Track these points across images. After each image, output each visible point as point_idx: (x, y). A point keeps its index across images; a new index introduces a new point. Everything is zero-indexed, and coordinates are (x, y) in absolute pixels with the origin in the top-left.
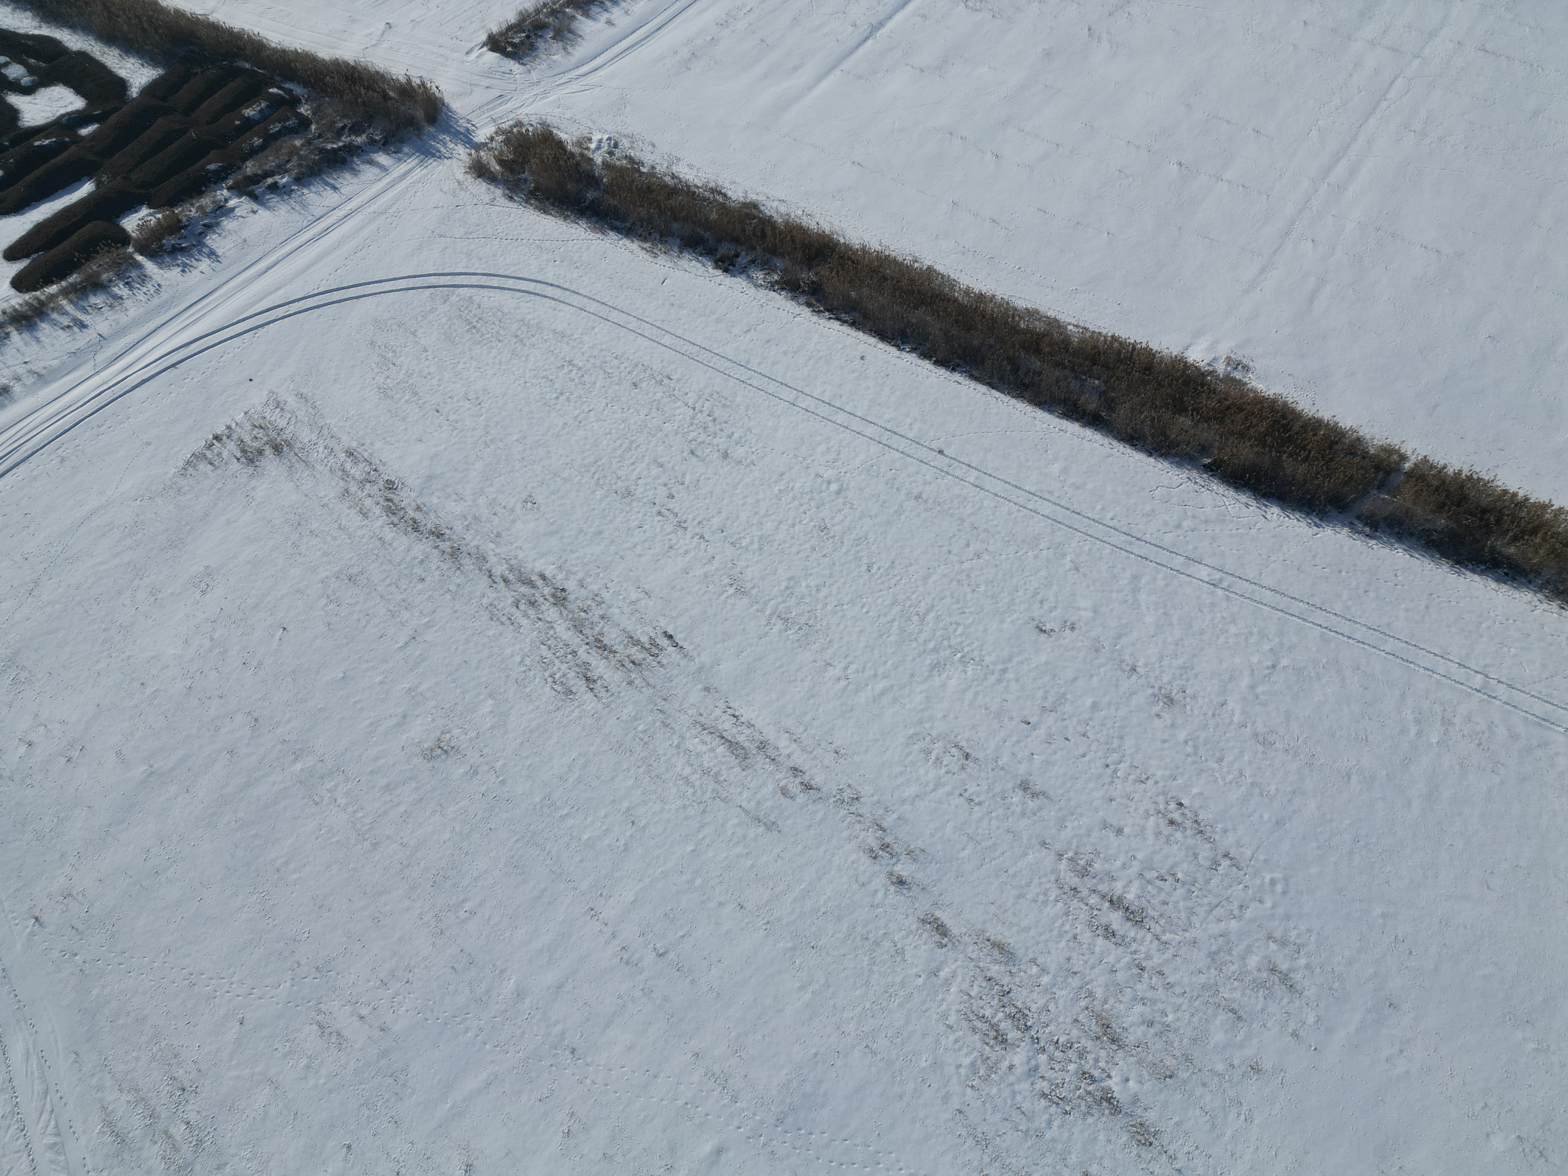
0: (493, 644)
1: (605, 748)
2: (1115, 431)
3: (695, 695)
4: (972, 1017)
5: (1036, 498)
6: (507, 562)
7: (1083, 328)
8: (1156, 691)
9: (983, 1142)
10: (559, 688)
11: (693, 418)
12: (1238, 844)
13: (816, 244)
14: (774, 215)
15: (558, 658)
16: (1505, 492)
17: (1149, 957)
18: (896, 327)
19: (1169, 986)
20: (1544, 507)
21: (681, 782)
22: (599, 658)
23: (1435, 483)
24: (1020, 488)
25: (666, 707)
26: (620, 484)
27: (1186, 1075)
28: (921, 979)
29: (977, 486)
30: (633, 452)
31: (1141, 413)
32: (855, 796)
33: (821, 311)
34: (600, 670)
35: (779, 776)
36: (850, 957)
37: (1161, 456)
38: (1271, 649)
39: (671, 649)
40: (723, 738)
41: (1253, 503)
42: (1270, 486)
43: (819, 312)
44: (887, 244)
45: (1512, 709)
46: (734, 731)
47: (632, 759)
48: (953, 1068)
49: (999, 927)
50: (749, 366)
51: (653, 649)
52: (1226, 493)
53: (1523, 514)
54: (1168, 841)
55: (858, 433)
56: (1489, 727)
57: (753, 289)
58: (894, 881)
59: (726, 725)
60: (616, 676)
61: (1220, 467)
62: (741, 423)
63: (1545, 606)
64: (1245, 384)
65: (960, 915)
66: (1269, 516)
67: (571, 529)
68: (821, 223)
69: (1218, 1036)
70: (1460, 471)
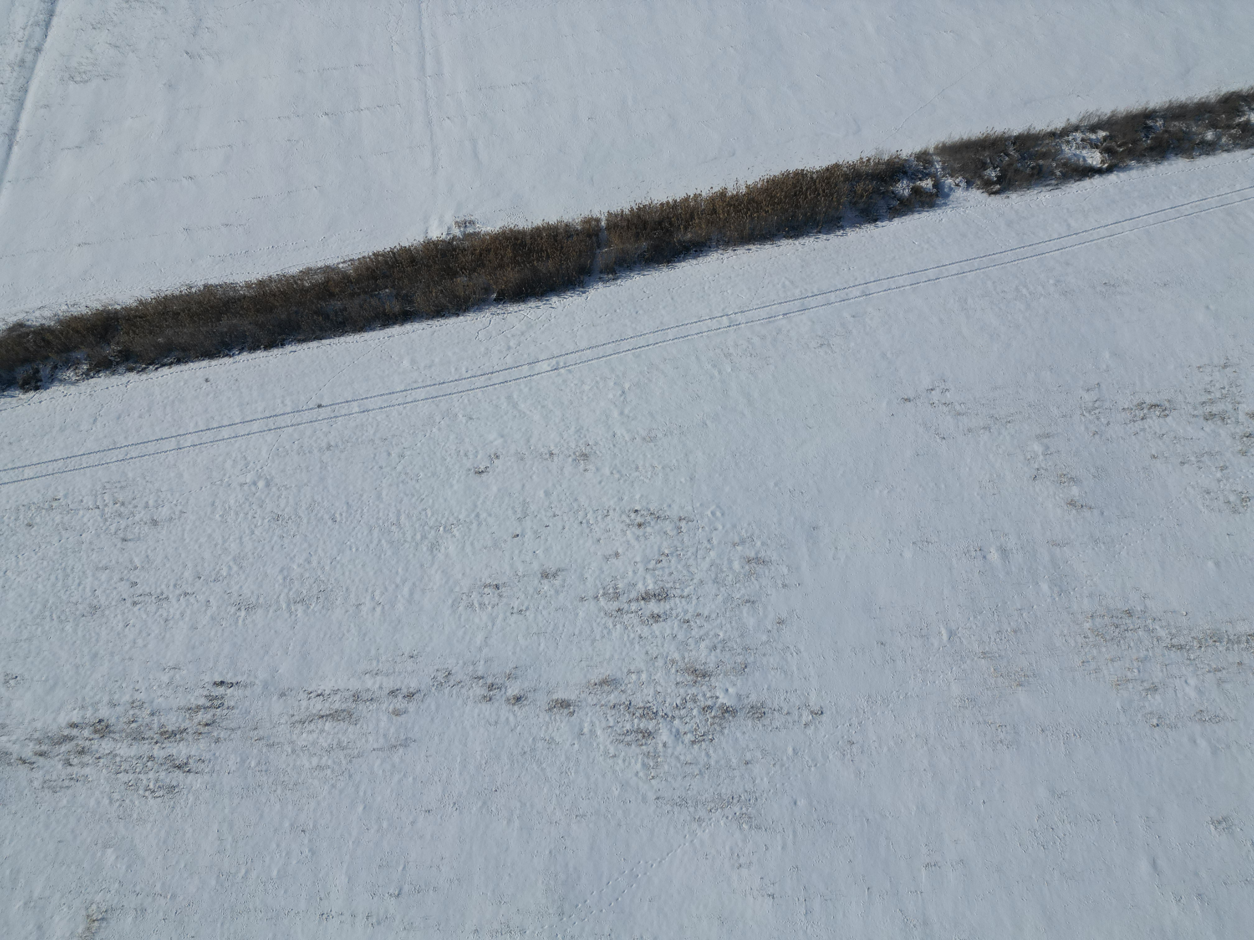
0: (73, 809)
1: (236, 802)
2: (425, 315)
3: (277, 706)
4: (622, 738)
5: (409, 392)
6: (30, 739)
7: (349, 261)
8: (574, 457)
9: (682, 803)
10: (161, 793)
11: (102, 515)
12: (682, 508)
13: (99, 323)
14: (44, 322)
15: (140, 773)
16: (662, 204)
17: (686, 612)
18: (214, 342)
19: (708, 618)
20: (687, 199)
21: (317, 772)
22: (176, 744)
23: (625, 224)
24: (393, 393)
25: (261, 733)
26: (80, 607)
27: (752, 659)
28: (576, 745)
29: (364, 412)
30: (71, 576)
31: (431, 292)
32: (447, 673)
33: (145, 368)
34: (184, 752)
35: (384, 707)
36: (523, 774)
37: (465, 311)
38: (615, 383)
39: (229, 691)
40: (323, 717)
41: (540, 304)
42: (541, 287)
43: (143, 370)
44: (158, 288)
45: (752, 324)
46: (327, 705)
47: (264, 790)
48: (635, 778)
49: (596, 671)
50: (118, 446)
51: (215, 702)
52: (520, 308)
53: (680, 211)
54: (646, 538)
55: (248, 435)
56: (749, 341)
57: (73, 388)
58: (513, 702)
59: (318, 706)
60: (201, 746)
61: (504, 294)
62: (147, 491)
63: (726, 255)
64: (479, 233)
65: (568, 685)
66: (554, 306)
67: (68, 672)
68: (89, 304)
69: (751, 622)
70: (632, 208)
